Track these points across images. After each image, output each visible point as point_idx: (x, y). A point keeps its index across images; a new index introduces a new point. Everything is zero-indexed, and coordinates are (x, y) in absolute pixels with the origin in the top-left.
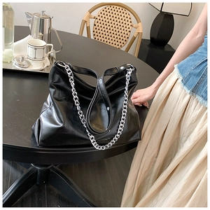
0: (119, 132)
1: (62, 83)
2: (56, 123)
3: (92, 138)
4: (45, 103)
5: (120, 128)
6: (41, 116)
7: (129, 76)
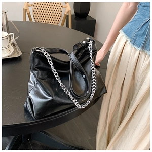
0: (93, 91)
1: (42, 65)
2: (45, 98)
3: (76, 102)
4: (29, 84)
5: (93, 88)
6: (30, 95)
7: (91, 47)
